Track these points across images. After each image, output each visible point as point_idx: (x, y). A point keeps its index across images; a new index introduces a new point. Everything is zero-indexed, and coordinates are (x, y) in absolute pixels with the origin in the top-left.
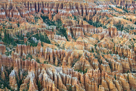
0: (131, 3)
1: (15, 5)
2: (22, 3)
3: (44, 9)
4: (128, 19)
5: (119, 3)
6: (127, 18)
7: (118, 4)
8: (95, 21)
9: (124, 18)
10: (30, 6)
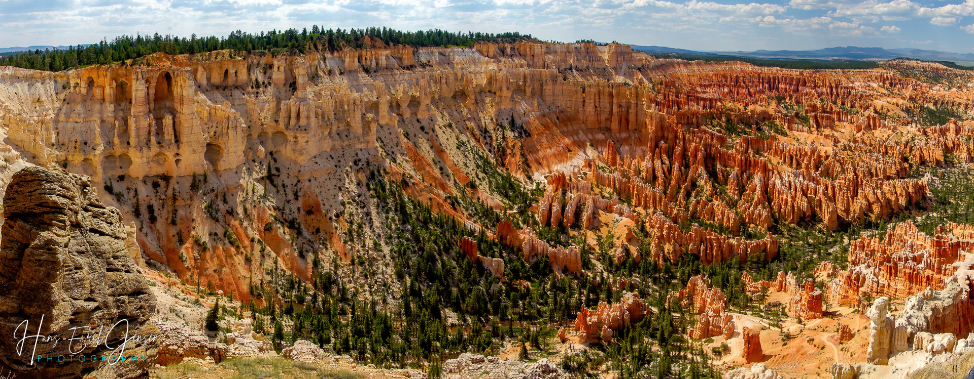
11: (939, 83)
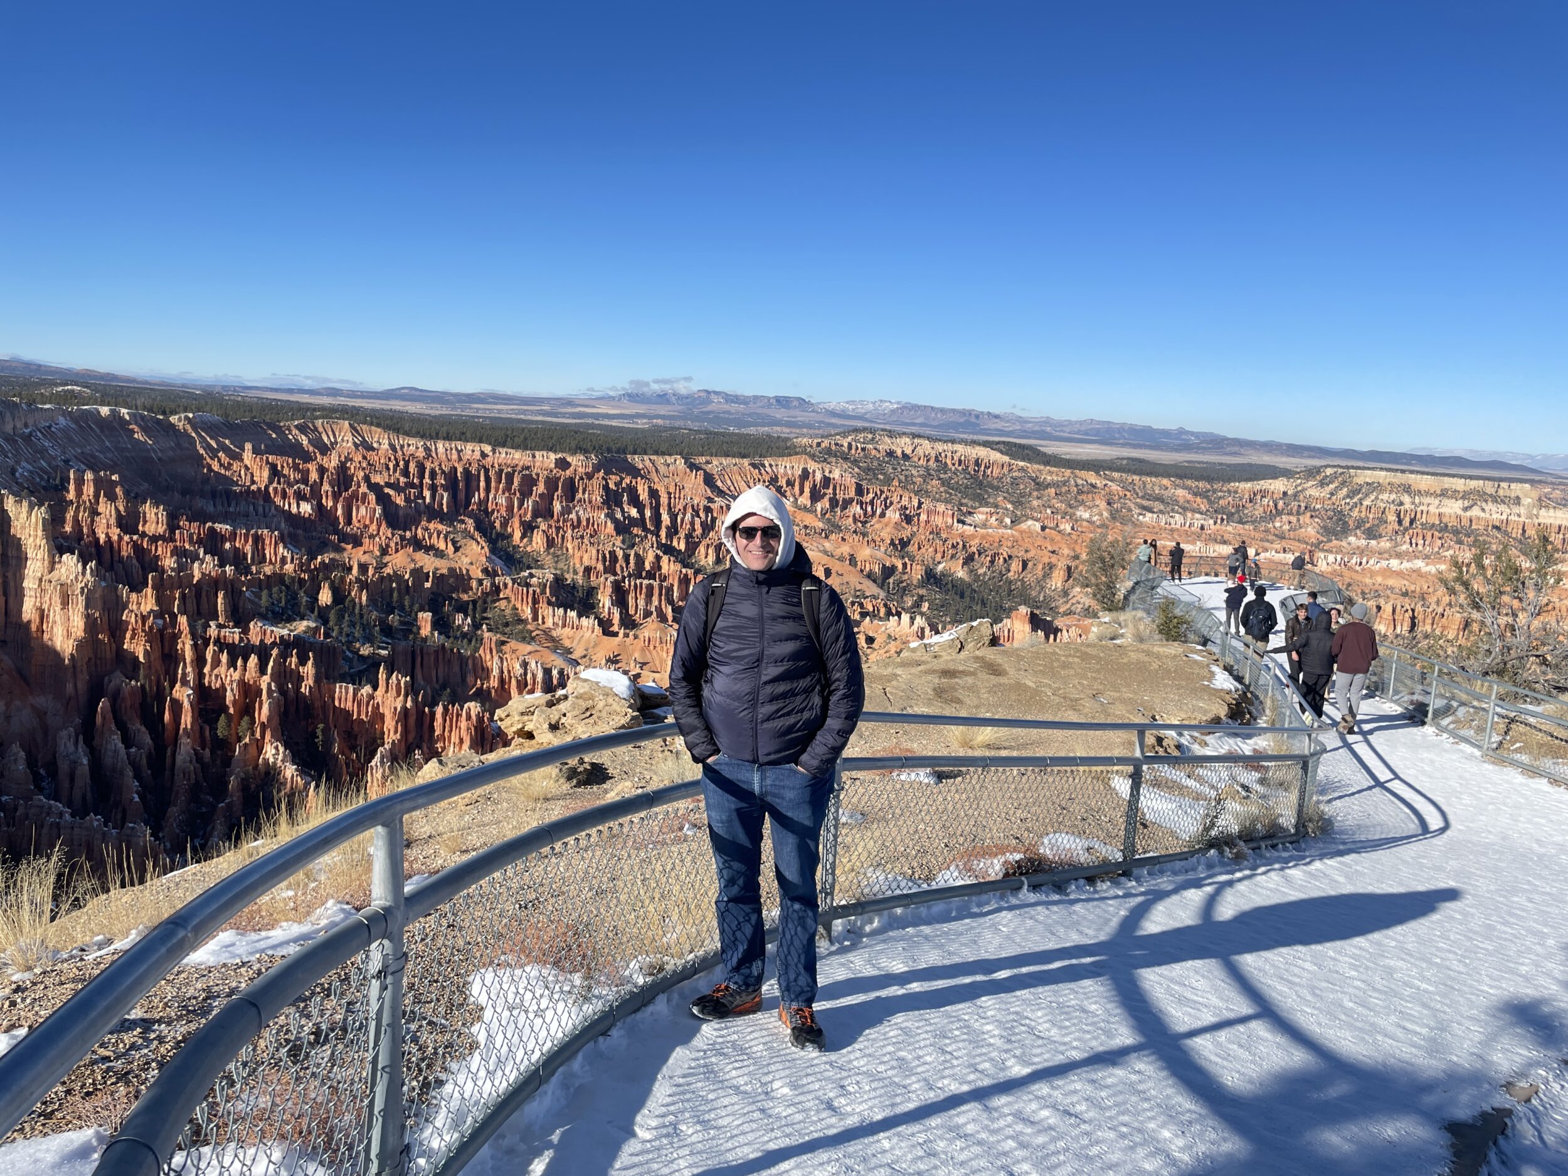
0: (852, 493)
1: (362, 474)
2: (391, 466)
3: (491, 496)
4: (841, 559)
5: (807, 490)
6: (838, 553)
7: (802, 492)
8: (711, 559)
9: (825, 552)
10: (427, 480)
11: (983, 502)
